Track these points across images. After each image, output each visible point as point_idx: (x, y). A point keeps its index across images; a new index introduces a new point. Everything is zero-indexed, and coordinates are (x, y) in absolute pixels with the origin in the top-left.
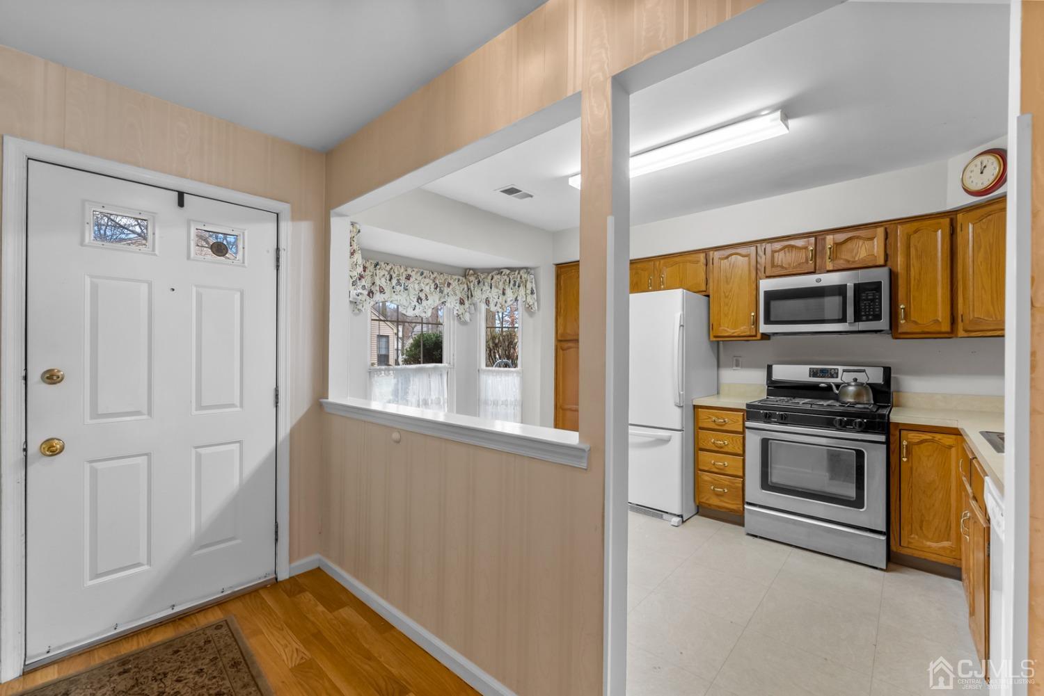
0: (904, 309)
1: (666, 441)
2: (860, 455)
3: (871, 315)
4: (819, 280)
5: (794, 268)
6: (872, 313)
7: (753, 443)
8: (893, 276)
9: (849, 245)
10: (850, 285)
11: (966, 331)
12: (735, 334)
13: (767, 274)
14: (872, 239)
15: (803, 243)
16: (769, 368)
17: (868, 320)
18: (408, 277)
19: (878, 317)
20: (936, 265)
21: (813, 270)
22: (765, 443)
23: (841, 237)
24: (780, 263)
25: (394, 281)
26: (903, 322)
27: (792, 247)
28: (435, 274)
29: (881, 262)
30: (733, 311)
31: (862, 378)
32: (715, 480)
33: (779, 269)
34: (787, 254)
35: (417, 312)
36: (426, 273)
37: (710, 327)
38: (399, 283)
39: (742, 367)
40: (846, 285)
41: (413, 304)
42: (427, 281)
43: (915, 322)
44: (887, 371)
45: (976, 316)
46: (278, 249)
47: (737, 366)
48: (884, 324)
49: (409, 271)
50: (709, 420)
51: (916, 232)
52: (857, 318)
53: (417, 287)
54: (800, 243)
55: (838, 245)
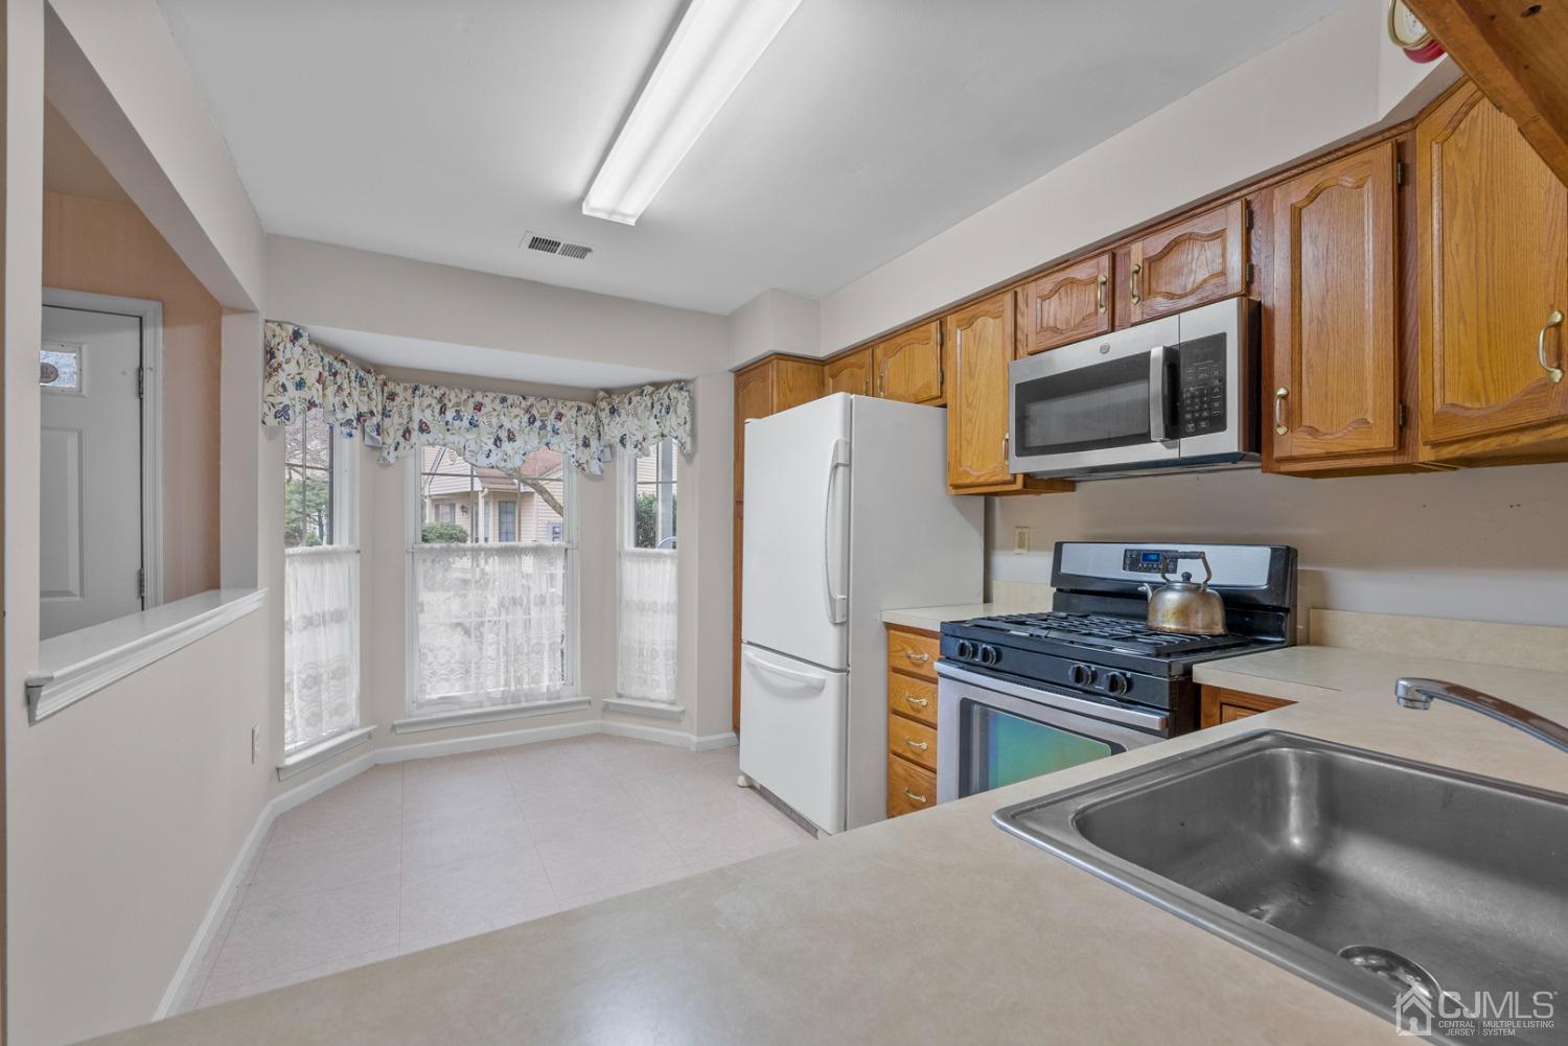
0: (1284, 397)
1: (816, 689)
3: (1205, 419)
4: (1105, 350)
5: (1077, 327)
6: (1205, 414)
9: (1176, 259)
10: (1157, 353)
11: (1435, 445)
12: (981, 480)
13: (1031, 348)
14: (1220, 234)
15: (1090, 271)
16: (1058, 547)
17: (1198, 432)
18: (478, 407)
19: (1218, 423)
21: (1109, 325)
22: (966, 706)
23: (1157, 243)
24: (1051, 324)
25: (450, 415)
26: (1281, 431)
27: (1072, 281)
28: (531, 400)
29: (1236, 284)
30: (979, 434)
32: (911, 776)
33: (1049, 334)
34: (1064, 300)
35: (493, 459)
36: (511, 399)
37: (948, 468)
38: (458, 416)
39: (1029, 549)
40: (1148, 354)
41: (486, 448)
42: (516, 411)
43: (1313, 431)
44: (1285, 561)
45: (1449, 400)
46: (141, 368)
47: (1021, 546)
48: (1228, 440)
49: (478, 397)
50: (903, 654)
51: (1313, 197)
52: (1174, 432)
53: (494, 421)
54: (1082, 272)
55: (1153, 262)
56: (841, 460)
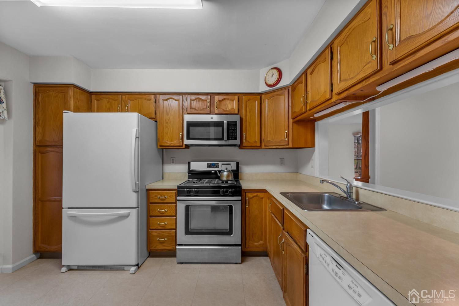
0: (245, 135)
1: (126, 216)
2: (231, 207)
3: (233, 137)
4: (212, 118)
5: (201, 110)
6: (233, 136)
7: (181, 208)
8: (241, 119)
9: (224, 102)
10: (225, 122)
11: (265, 146)
12: (172, 145)
13: (188, 112)
14: (233, 100)
15: (205, 98)
16: (189, 164)
17: (232, 140)
19: (235, 138)
20: (255, 116)
21: (209, 113)
22: (187, 208)
23: (221, 98)
24: (194, 107)
26: (244, 141)
27: (200, 99)
29: (237, 112)
30: (170, 132)
31: (230, 168)
32: (160, 234)
33: (194, 110)
34: (198, 103)
37: (158, 140)
39: (175, 163)
40: (223, 121)
43: (248, 141)
44: (238, 164)
45: (269, 140)
47: (173, 162)
48: (238, 142)
50: (157, 197)
51: (249, 100)
52: (228, 139)
54: (203, 97)
55: (220, 101)
56: (137, 136)
